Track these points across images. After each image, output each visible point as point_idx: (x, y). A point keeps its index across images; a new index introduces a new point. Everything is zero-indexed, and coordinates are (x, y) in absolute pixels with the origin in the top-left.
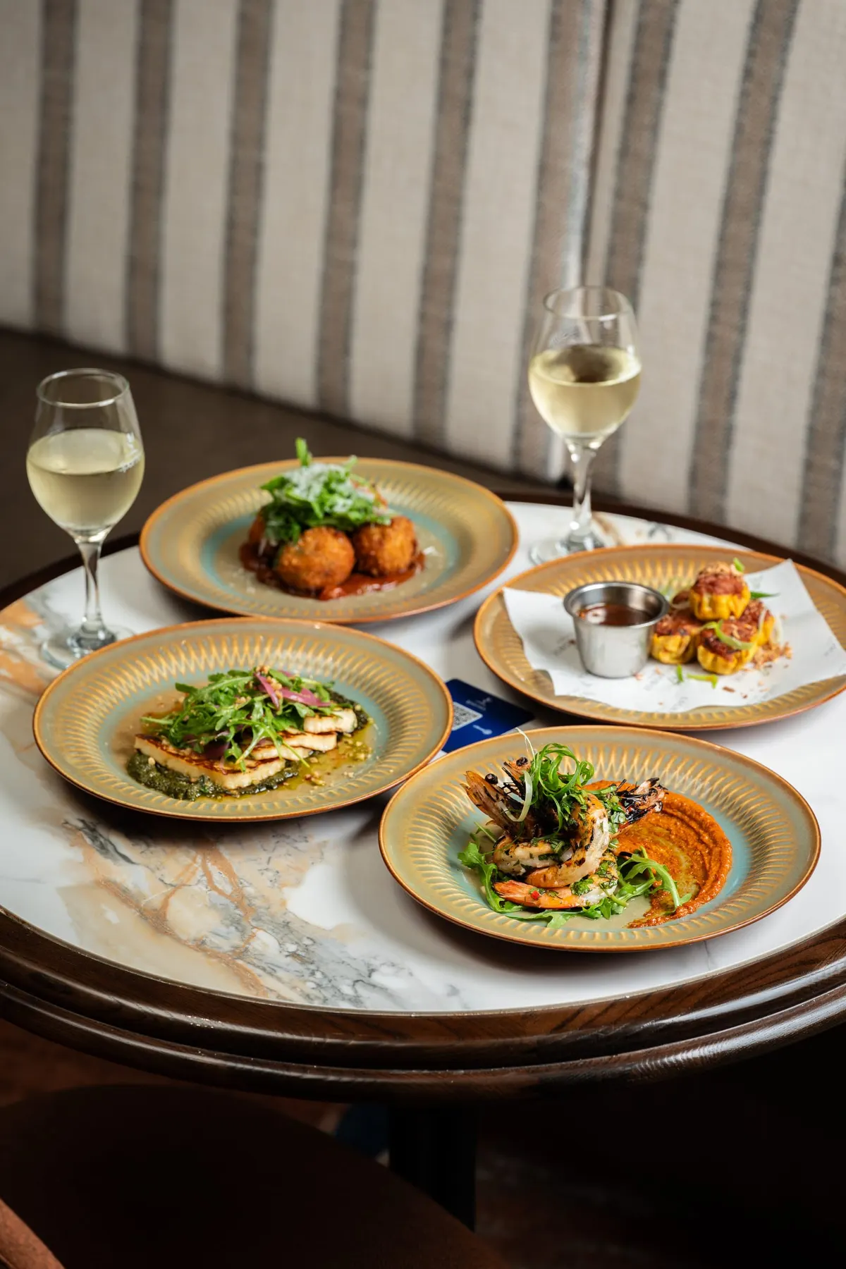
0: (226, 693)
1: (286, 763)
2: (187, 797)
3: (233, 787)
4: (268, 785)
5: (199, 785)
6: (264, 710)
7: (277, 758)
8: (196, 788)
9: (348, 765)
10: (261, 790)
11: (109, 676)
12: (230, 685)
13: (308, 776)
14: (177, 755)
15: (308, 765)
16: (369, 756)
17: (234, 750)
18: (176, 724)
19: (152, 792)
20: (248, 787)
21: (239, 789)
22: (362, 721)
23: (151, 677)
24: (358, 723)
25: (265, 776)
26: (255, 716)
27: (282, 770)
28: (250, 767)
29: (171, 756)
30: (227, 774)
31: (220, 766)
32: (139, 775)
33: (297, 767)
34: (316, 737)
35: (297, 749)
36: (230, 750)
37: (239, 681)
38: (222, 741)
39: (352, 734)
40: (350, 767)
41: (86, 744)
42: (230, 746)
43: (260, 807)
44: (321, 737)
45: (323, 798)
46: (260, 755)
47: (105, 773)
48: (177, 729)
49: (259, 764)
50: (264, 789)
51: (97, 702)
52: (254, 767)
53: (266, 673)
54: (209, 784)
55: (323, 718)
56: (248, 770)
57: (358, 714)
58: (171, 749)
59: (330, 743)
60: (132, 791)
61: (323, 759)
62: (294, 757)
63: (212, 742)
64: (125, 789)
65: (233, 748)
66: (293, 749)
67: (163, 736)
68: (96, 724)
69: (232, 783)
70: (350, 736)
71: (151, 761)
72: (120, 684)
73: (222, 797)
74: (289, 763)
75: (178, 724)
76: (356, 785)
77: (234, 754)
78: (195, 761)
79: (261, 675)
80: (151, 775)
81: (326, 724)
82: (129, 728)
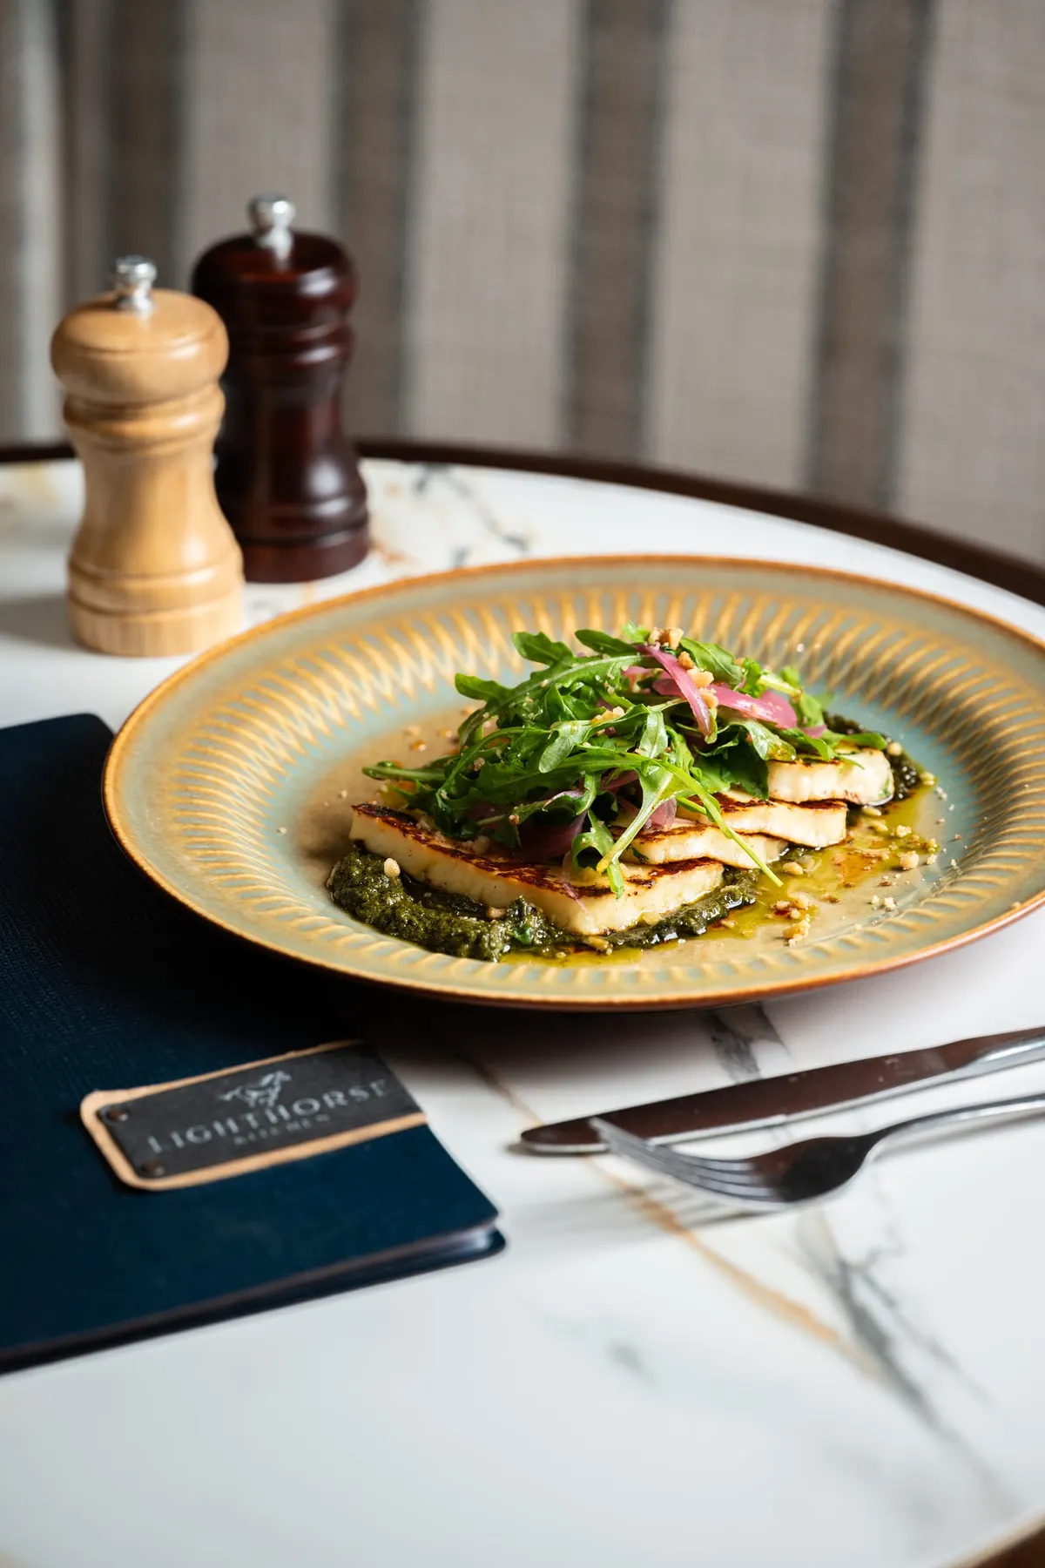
0: (578, 694)
1: (724, 874)
2: (479, 952)
3: (595, 931)
4: (683, 926)
5: (509, 924)
6: (670, 739)
7: (705, 860)
8: (501, 929)
9: (879, 881)
10: (667, 938)
11: (293, 675)
12: (586, 675)
13: (782, 904)
14: (454, 854)
15: (778, 882)
16: (932, 859)
17: (595, 837)
18: (452, 777)
19: (389, 942)
20: (631, 929)
21: (611, 935)
22: (906, 780)
23: (395, 684)
24: (896, 785)
25: (674, 906)
26: (647, 750)
27: (717, 890)
28: (637, 882)
29: (439, 855)
30: (580, 897)
31: (562, 879)
32: (361, 901)
33: (755, 885)
34: (797, 810)
35: (751, 839)
36: (586, 834)
37: (608, 665)
38: (564, 817)
39: (884, 809)
40: (885, 884)
41: (233, 829)
42: (587, 827)
43: (668, 976)
44: (808, 812)
45: (827, 954)
46: (659, 852)
47: (274, 894)
48: (453, 790)
49: (660, 875)
50: (674, 935)
51: (263, 734)
52: (646, 882)
53: (675, 646)
54: (534, 923)
55: (815, 766)
56: (631, 888)
57: (896, 763)
58: (439, 840)
59: (832, 826)
60: (338, 936)
61: (812, 864)
62: (742, 860)
63: (537, 817)
64: (322, 931)
65: (593, 830)
66: (740, 838)
67: (418, 811)
68: (260, 786)
69: (592, 919)
70: (879, 813)
71: (392, 866)
72: (321, 696)
73: (568, 953)
74: (731, 873)
75: (457, 776)
76: (909, 923)
77: (595, 845)
78: (499, 866)
79: (662, 649)
80: (391, 902)
81: (821, 781)
82: (340, 796)
